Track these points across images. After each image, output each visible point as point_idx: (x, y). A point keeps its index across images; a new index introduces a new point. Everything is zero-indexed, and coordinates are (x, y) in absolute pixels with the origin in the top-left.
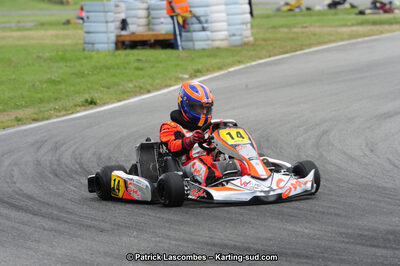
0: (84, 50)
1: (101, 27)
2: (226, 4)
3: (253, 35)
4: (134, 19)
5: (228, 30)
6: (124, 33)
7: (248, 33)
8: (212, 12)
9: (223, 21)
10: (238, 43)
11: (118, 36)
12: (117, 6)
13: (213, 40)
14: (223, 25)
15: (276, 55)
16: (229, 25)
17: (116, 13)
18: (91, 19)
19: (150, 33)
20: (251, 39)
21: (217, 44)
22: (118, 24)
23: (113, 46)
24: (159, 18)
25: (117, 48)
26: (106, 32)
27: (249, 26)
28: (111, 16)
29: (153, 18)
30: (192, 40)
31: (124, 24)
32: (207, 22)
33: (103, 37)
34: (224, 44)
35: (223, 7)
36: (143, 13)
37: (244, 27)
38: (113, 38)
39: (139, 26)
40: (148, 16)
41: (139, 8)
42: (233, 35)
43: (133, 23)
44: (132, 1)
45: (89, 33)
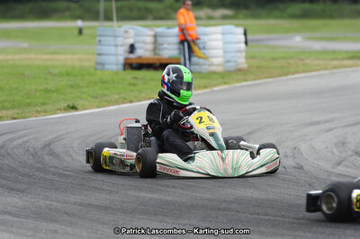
0: (96, 69)
1: (112, 50)
2: (223, 34)
3: (247, 62)
4: (142, 45)
5: (223, 57)
6: (131, 56)
7: (242, 60)
8: (210, 40)
9: (220, 48)
10: (233, 68)
11: (126, 59)
12: (126, 32)
13: (212, 65)
14: (220, 52)
16: (225, 52)
17: (125, 38)
18: (103, 42)
19: (157, 57)
20: (245, 66)
21: (213, 68)
22: (127, 48)
23: (121, 67)
24: (162, 44)
25: (124, 69)
26: (116, 55)
27: (244, 54)
28: (120, 40)
29: (160, 45)
31: (132, 48)
32: (204, 48)
33: (112, 59)
34: (220, 69)
35: (220, 36)
36: (150, 39)
37: (239, 54)
38: (121, 60)
39: (146, 50)
40: (155, 42)
41: (147, 35)
42: (229, 61)
43: (141, 48)
44: (140, 28)
45: (100, 54)
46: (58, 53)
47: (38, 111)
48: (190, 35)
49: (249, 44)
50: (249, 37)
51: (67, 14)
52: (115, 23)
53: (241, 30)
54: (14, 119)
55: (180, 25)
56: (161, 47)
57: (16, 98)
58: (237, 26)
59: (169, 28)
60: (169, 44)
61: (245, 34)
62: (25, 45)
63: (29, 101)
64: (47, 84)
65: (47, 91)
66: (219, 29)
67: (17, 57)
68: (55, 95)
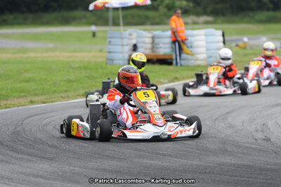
0: (107, 64)
1: (119, 49)
2: (206, 35)
4: (142, 45)
5: (207, 53)
8: (195, 41)
9: (203, 47)
12: (130, 34)
13: (197, 60)
14: (203, 50)
16: (208, 50)
17: (130, 39)
18: (112, 43)
19: (155, 54)
21: (198, 63)
22: (131, 47)
23: (127, 62)
24: (158, 44)
26: (122, 52)
28: (126, 41)
29: (156, 44)
32: (191, 47)
33: (119, 56)
34: (203, 63)
35: (203, 37)
36: (149, 40)
38: (127, 56)
39: (146, 49)
40: (153, 42)
41: (147, 37)
42: (211, 57)
43: (141, 47)
44: (142, 32)
45: (110, 52)
46: (78, 52)
47: (62, 97)
48: (180, 37)
49: (227, 43)
50: (226, 38)
51: (84, 21)
52: (122, 28)
53: (220, 33)
54: (44, 103)
55: (172, 29)
56: (158, 46)
57: (45, 86)
58: (216, 29)
59: (163, 31)
60: (164, 44)
61: (223, 35)
62: (51, 45)
63: (55, 89)
64: (69, 75)
65: (69, 81)
66: (203, 32)
67: (45, 54)
68: (75, 84)
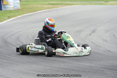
3: (20, 6)
7: (19, 6)
9: (12, 2)
10: (16, 9)
15: (29, 13)
16: (14, 4)
20: (20, 8)
21: (10, 9)
27: (19, 4)
30: (5, 8)
34: (12, 9)
37: (18, 4)
